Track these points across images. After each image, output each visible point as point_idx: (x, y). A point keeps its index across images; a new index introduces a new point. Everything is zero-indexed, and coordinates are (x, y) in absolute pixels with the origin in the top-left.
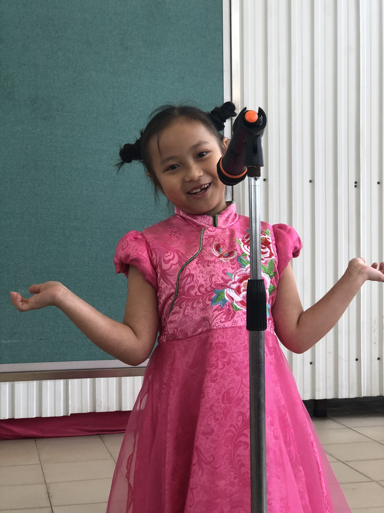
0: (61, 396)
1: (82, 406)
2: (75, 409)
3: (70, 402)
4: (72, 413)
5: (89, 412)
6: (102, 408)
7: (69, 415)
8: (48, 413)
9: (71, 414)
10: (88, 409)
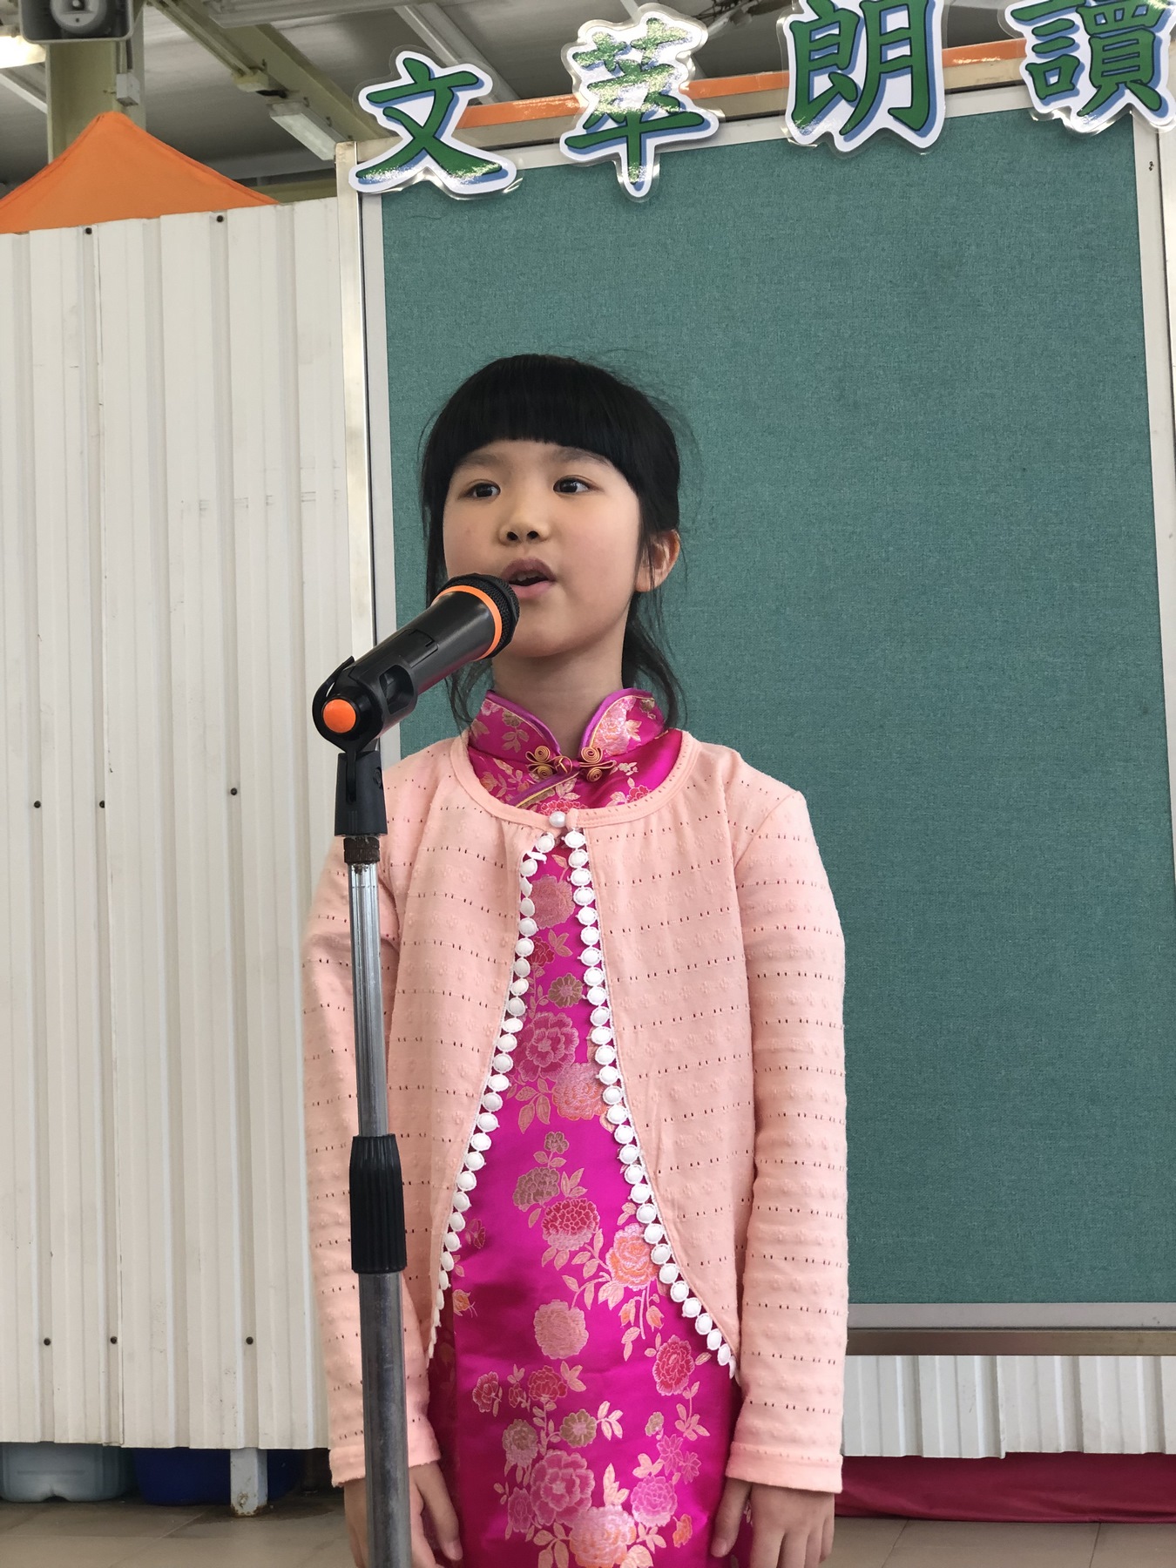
0: (974, 1396)
1: (1040, 1433)
2: (1019, 1439)
3: (1002, 1417)
4: (1010, 1451)
5: (1062, 1450)
7: (1003, 1456)
9: (1007, 1454)
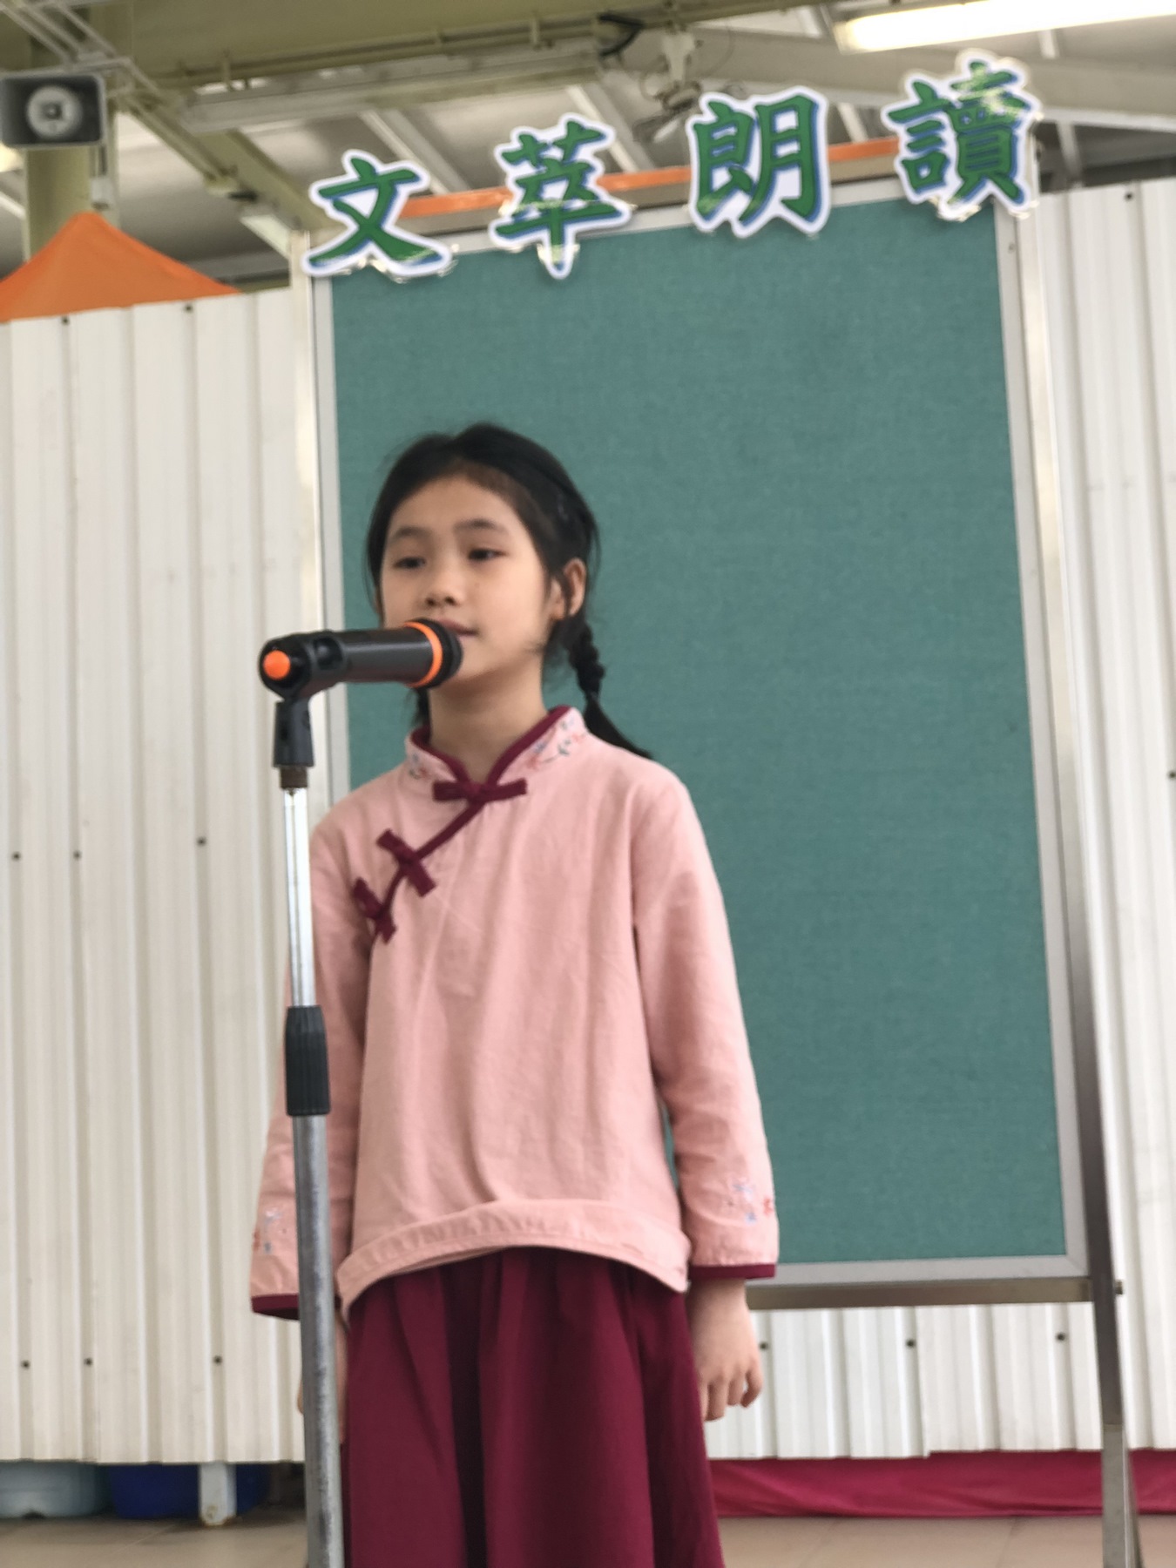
3: (926, 1417)
6: (1019, 1440)
8: (867, 1447)
9: (931, 1453)
10: (980, 1442)
